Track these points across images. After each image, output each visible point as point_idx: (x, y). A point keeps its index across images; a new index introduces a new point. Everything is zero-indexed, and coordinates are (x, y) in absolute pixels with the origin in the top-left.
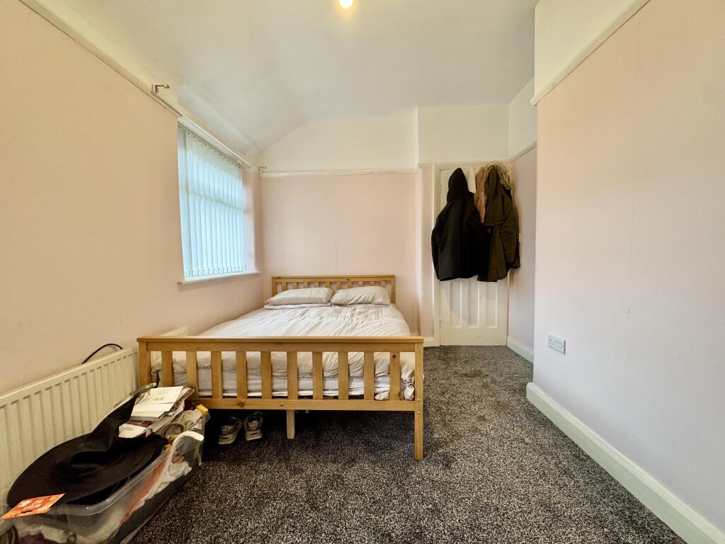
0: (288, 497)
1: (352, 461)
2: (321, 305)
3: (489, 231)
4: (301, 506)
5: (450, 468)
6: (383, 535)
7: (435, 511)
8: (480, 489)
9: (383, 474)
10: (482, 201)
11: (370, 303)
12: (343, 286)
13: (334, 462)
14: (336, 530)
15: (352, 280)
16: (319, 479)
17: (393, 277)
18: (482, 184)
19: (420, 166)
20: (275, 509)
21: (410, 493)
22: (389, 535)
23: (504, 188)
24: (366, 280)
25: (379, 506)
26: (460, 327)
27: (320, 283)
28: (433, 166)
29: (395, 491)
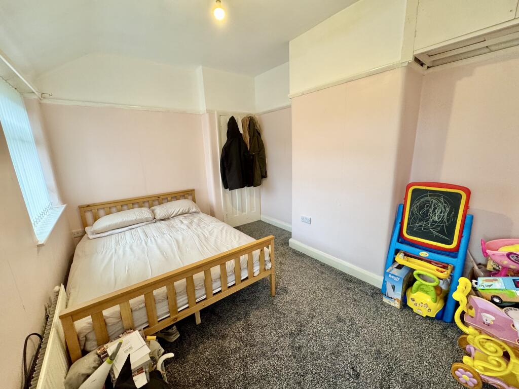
0: (235, 351)
1: (247, 314)
2: (148, 223)
3: (252, 157)
4: (246, 350)
5: (288, 293)
6: (290, 334)
7: (298, 313)
8: (304, 294)
9: (266, 311)
10: (247, 139)
11: (186, 213)
12: (154, 203)
13: (239, 320)
14: (272, 347)
15: (161, 197)
16: (241, 332)
17: (193, 190)
18: (247, 128)
19: (208, 111)
20: (234, 360)
21: (284, 312)
22: (292, 333)
23: (257, 131)
24: (173, 196)
25: (278, 325)
26: (238, 215)
27: (133, 204)
28: (216, 113)
29: (278, 315)
